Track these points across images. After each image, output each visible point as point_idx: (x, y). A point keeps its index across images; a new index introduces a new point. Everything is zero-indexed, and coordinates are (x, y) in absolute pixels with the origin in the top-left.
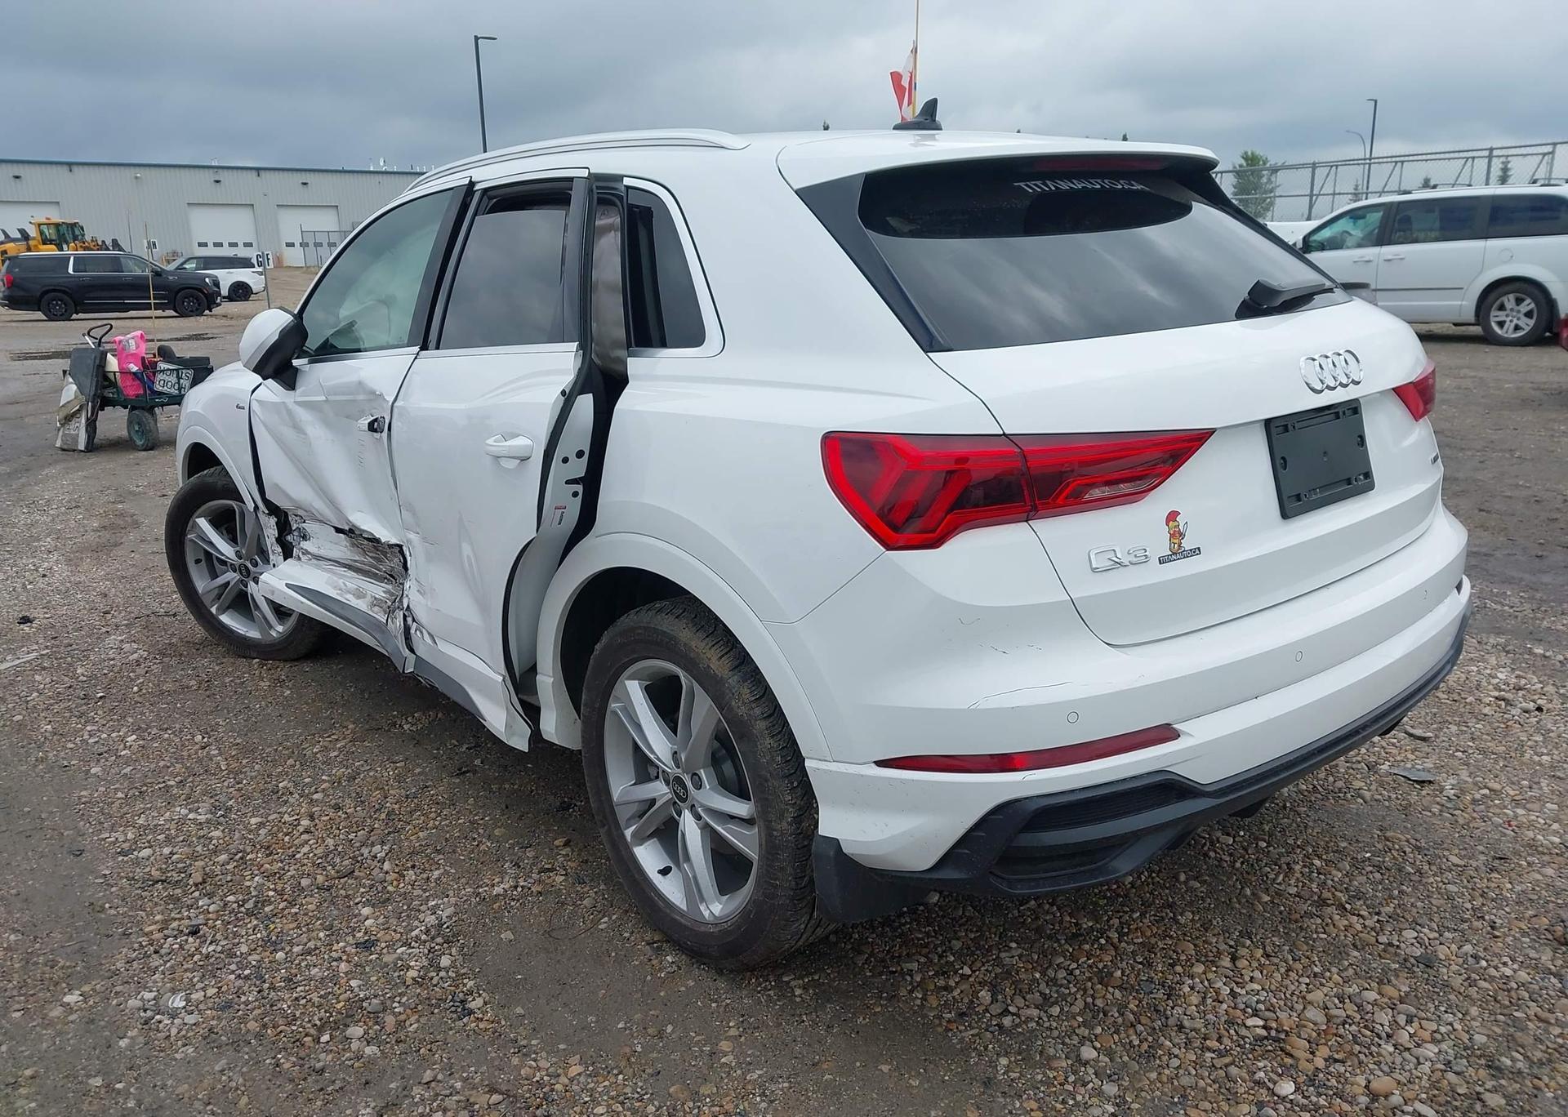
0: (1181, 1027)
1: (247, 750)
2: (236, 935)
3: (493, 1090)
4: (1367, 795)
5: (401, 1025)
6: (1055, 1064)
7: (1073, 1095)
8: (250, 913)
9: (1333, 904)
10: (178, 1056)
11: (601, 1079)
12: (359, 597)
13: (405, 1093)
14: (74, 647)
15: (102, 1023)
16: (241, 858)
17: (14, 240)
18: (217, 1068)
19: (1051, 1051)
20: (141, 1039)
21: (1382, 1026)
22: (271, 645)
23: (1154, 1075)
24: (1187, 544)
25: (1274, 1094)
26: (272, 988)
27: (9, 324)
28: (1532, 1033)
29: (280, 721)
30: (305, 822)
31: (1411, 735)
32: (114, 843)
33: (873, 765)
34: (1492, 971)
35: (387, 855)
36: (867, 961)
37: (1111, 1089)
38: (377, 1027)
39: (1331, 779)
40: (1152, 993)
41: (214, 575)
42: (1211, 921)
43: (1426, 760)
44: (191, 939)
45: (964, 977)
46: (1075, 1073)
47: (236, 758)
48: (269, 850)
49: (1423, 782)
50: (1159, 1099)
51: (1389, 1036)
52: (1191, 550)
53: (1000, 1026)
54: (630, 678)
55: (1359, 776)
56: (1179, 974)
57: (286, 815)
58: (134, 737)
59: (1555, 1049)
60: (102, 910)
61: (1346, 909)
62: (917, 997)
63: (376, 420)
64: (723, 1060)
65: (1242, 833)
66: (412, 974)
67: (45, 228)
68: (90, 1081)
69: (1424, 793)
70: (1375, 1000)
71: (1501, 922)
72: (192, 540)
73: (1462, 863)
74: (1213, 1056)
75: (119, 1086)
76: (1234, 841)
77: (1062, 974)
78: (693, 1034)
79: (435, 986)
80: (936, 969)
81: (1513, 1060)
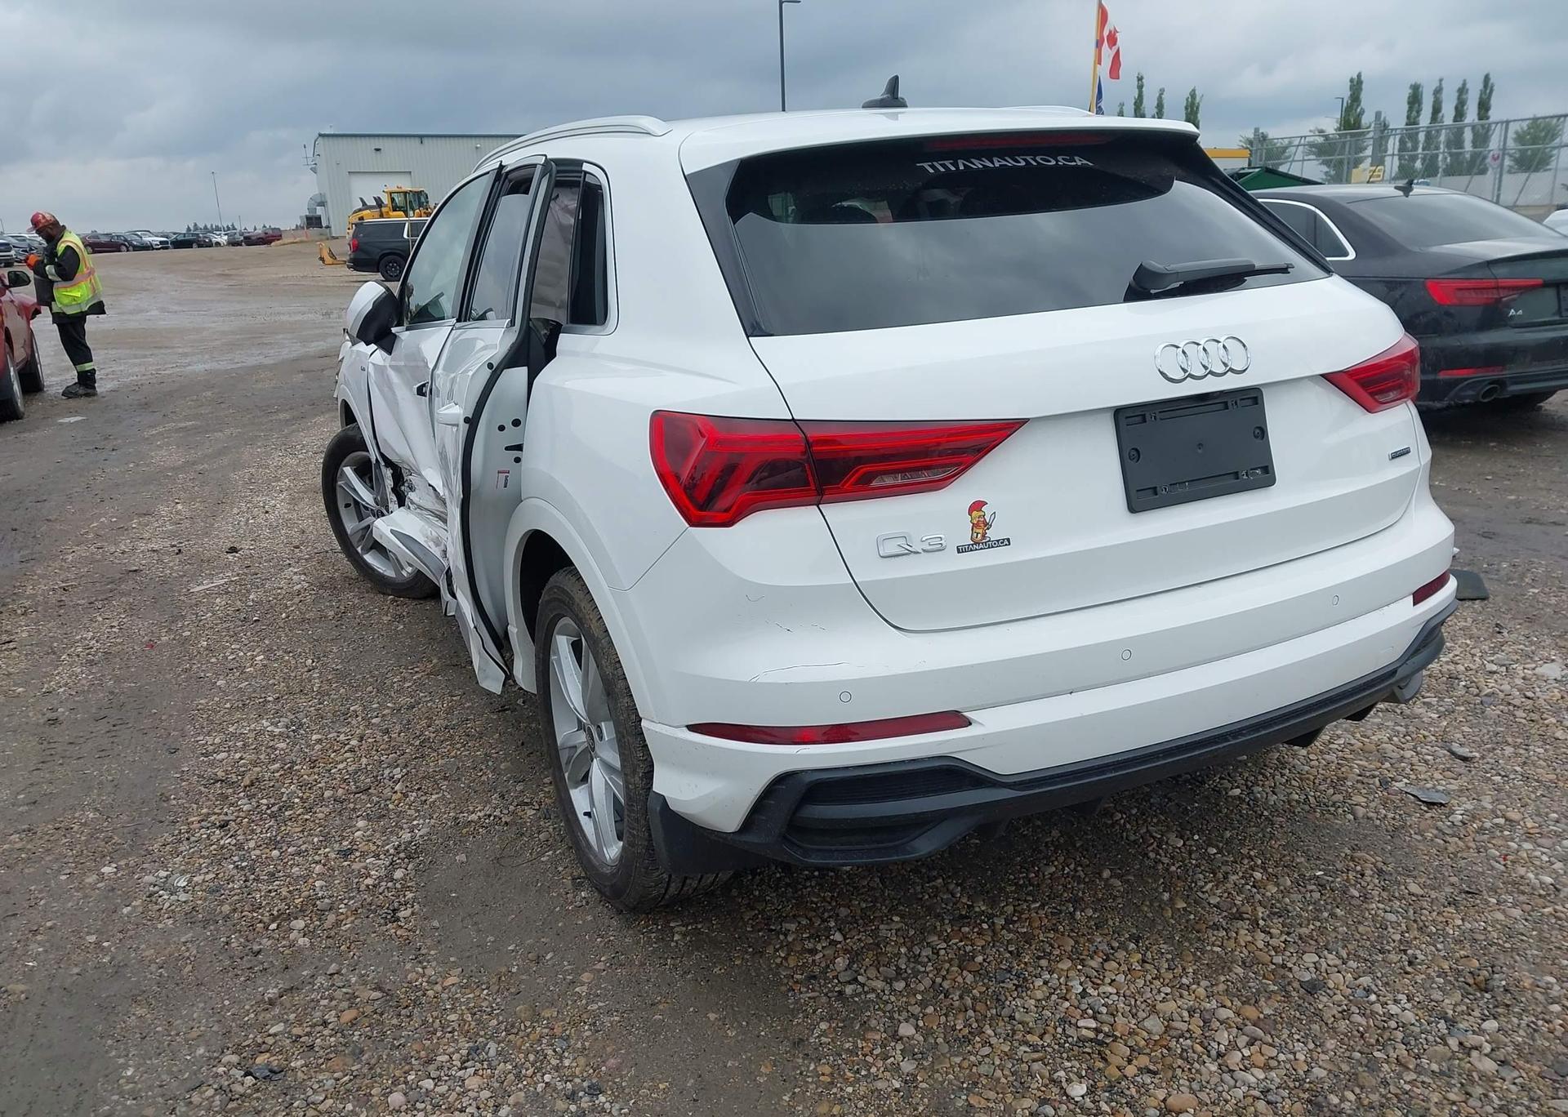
0: (1012, 1018)
1: (341, 676)
2: (253, 831)
3: (378, 988)
4: (1361, 811)
5: (338, 923)
6: (869, 1035)
7: (868, 1066)
8: (273, 816)
9: (1248, 919)
10: (160, 926)
11: (468, 991)
13: (311, 980)
14: (259, 576)
15: (120, 892)
16: (289, 768)
17: (371, 207)
18: (183, 940)
19: (873, 1023)
20: (140, 909)
21: (1219, 1044)
22: (402, 584)
23: (958, 1060)
24: (992, 534)
25: (1065, 1094)
26: (257, 880)
27: (352, 284)
28: (1382, 1076)
29: (381, 651)
30: (354, 742)
31: (1453, 753)
32: (204, 745)
33: (685, 729)
34: (1378, 1008)
35: (403, 776)
36: (755, 917)
37: (908, 1066)
38: (318, 923)
39: (1331, 791)
40: (1003, 982)
41: (361, 518)
42: (1107, 920)
43: (1452, 781)
44: (218, 832)
45: (834, 943)
46: (884, 1046)
47: (329, 682)
48: (313, 763)
49: (1434, 804)
50: (950, 1083)
51: (1220, 1055)
52: (998, 541)
53: (840, 993)
54: (560, 633)
55: (1364, 791)
56: (1042, 967)
57: (343, 735)
58: (262, 657)
59: (1396, 1095)
60: (168, 799)
61: (1258, 924)
62: (780, 956)
63: (424, 385)
64: (577, 989)
65: (1196, 837)
66: (369, 881)
67: (394, 195)
68: (87, 937)
69: (1428, 815)
70: (1228, 1018)
71: (1423, 958)
72: (341, 486)
73: (1421, 892)
74: (1028, 1050)
75: (106, 944)
76: (1184, 845)
77: (927, 952)
78: (566, 963)
79: (381, 894)
80: (812, 931)
81: (1343, 1099)
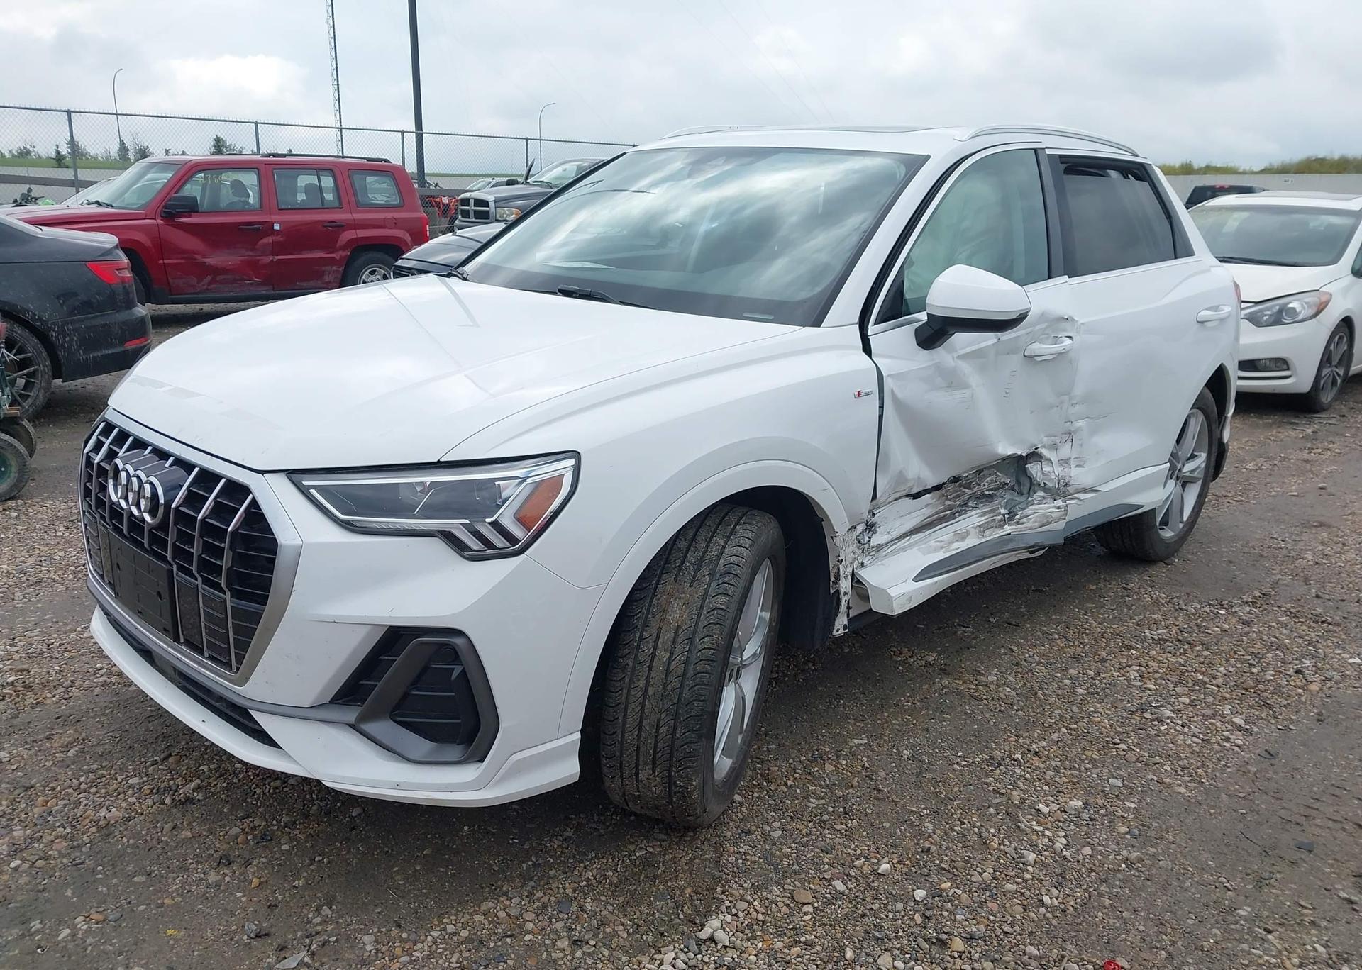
12: (963, 539)
